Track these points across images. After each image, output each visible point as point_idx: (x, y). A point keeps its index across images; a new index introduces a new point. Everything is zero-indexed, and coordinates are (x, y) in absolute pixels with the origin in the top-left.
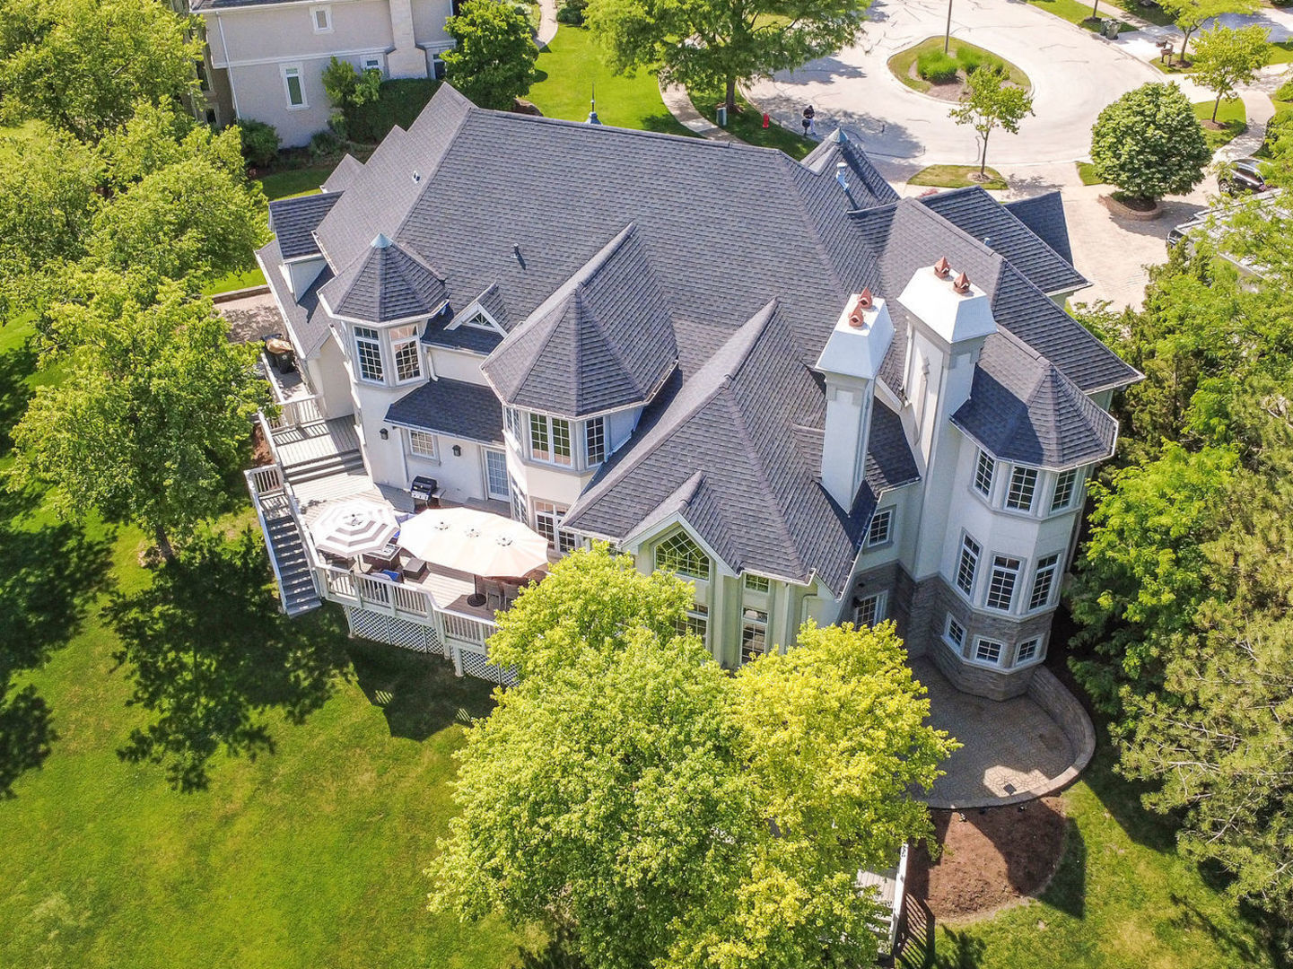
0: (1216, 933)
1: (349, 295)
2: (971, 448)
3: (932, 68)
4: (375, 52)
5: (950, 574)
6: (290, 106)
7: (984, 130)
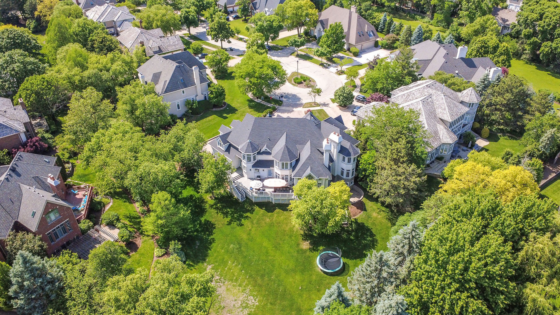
0: (383, 211)
1: (246, 150)
2: (341, 156)
3: (297, 81)
4: (194, 96)
5: (340, 174)
6: (178, 110)
7: (315, 96)
